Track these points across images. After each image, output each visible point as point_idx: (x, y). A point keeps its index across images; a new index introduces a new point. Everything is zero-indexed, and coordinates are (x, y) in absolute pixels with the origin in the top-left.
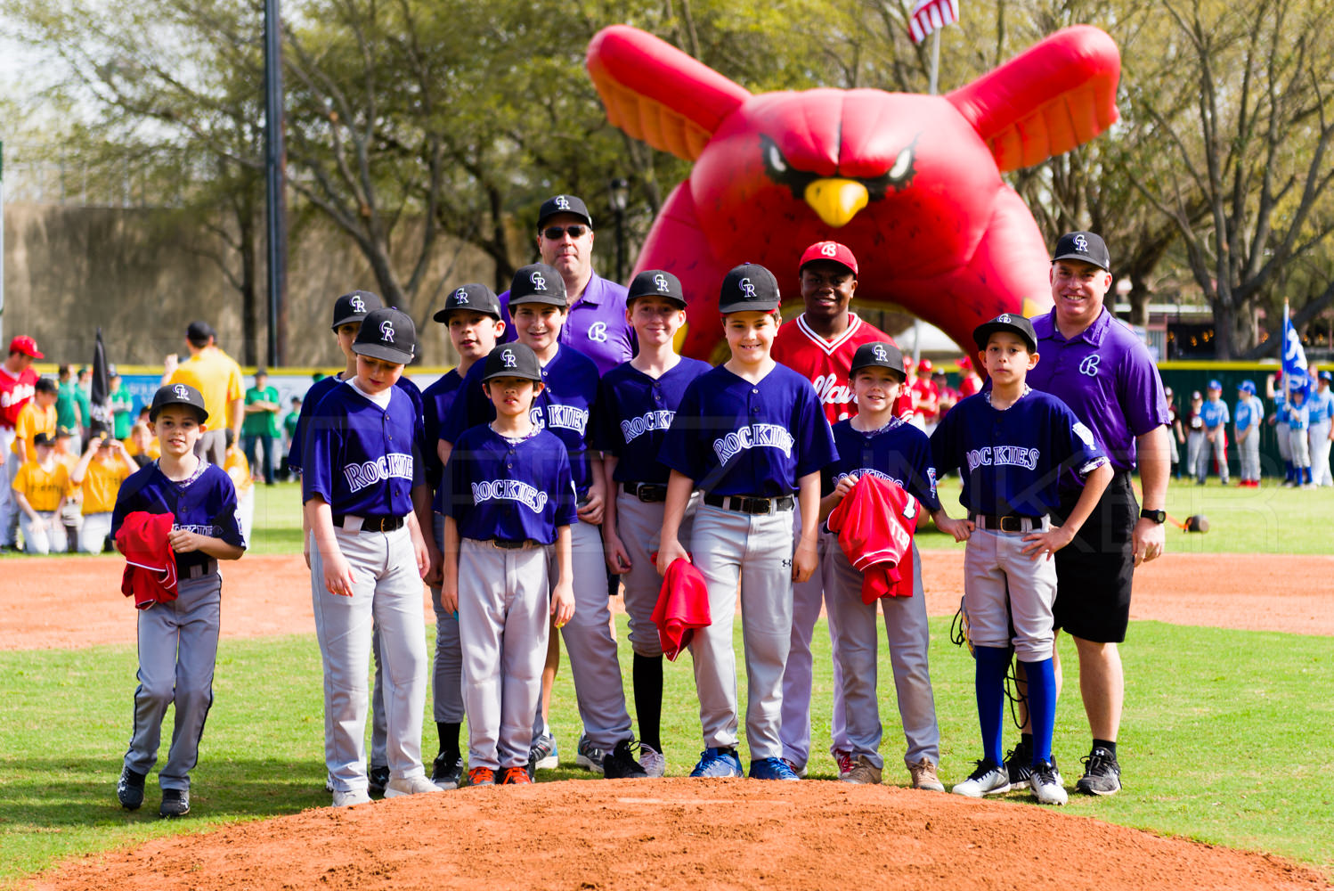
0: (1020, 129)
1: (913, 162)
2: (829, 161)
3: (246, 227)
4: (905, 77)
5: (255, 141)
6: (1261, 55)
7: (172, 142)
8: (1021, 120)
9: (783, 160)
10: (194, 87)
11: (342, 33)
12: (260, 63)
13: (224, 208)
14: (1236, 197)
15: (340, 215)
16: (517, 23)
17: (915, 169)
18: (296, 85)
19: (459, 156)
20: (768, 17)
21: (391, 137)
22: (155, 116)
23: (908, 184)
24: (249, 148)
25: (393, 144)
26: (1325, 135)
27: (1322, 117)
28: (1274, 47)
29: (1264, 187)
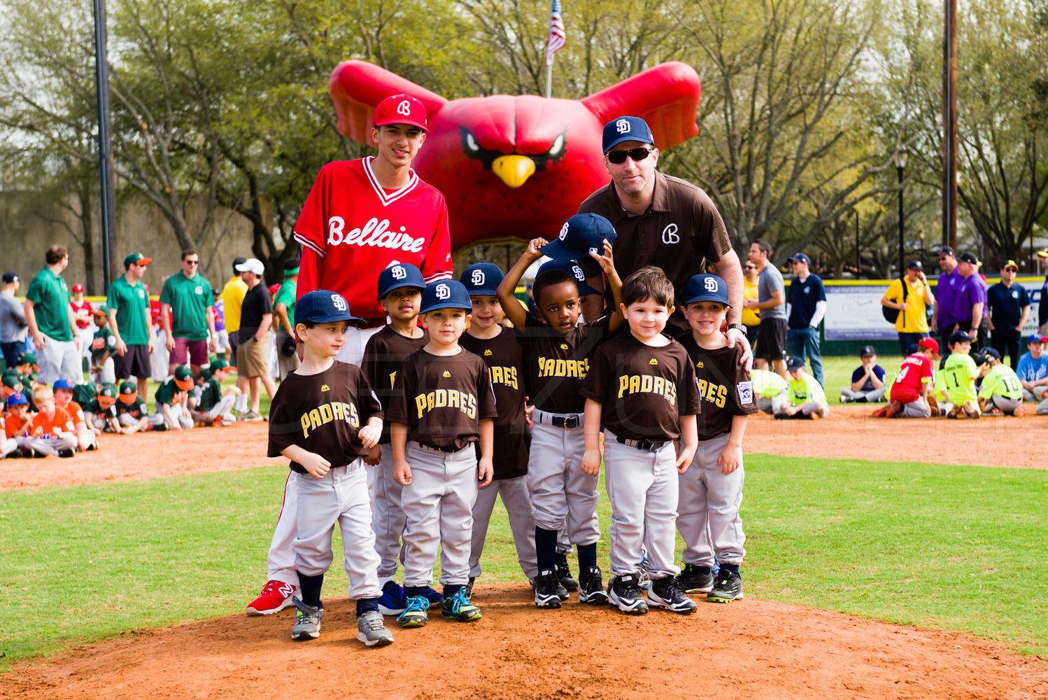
1: (565, 143)
2: (509, 143)
3: (85, 203)
5: (89, 144)
6: (764, 76)
7: (34, 146)
9: (476, 143)
10: (47, 108)
11: (148, 70)
12: (93, 91)
13: (70, 191)
14: (748, 170)
15: (150, 194)
16: (265, 62)
17: (566, 148)
18: (117, 105)
19: (227, 154)
20: (436, 55)
21: (182, 141)
22: (22, 127)
23: (561, 158)
24: (85, 149)
25: (183, 146)
26: (807, 129)
27: (805, 118)
28: (771, 71)
29: (766, 164)
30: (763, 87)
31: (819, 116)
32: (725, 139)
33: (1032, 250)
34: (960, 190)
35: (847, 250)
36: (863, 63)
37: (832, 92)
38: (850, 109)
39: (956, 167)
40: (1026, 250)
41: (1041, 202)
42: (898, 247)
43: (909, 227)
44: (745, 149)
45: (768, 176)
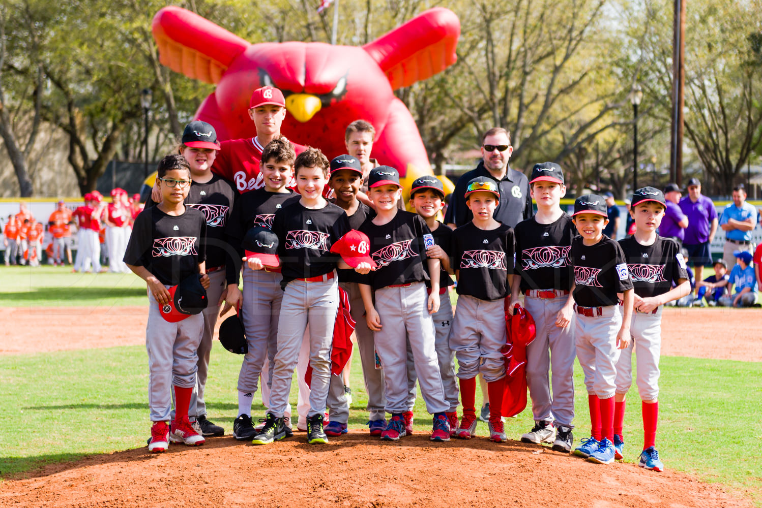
0: (403, 66)
1: (346, 85)
2: (299, 84)
4: (313, 32)
6: (520, 23)
8: (403, 61)
9: (272, 83)
14: (504, 100)
19: (49, 75)
23: (343, 98)
26: (557, 69)
27: (554, 59)
28: (526, 20)
29: (521, 97)
30: (519, 32)
31: (567, 57)
32: (485, 74)
33: (749, 175)
34: (686, 124)
35: (589, 171)
36: (605, 13)
37: (578, 38)
38: (594, 53)
39: (683, 103)
40: (744, 174)
41: (756, 134)
42: (633, 170)
43: (643, 153)
44: (502, 83)
45: (522, 107)
